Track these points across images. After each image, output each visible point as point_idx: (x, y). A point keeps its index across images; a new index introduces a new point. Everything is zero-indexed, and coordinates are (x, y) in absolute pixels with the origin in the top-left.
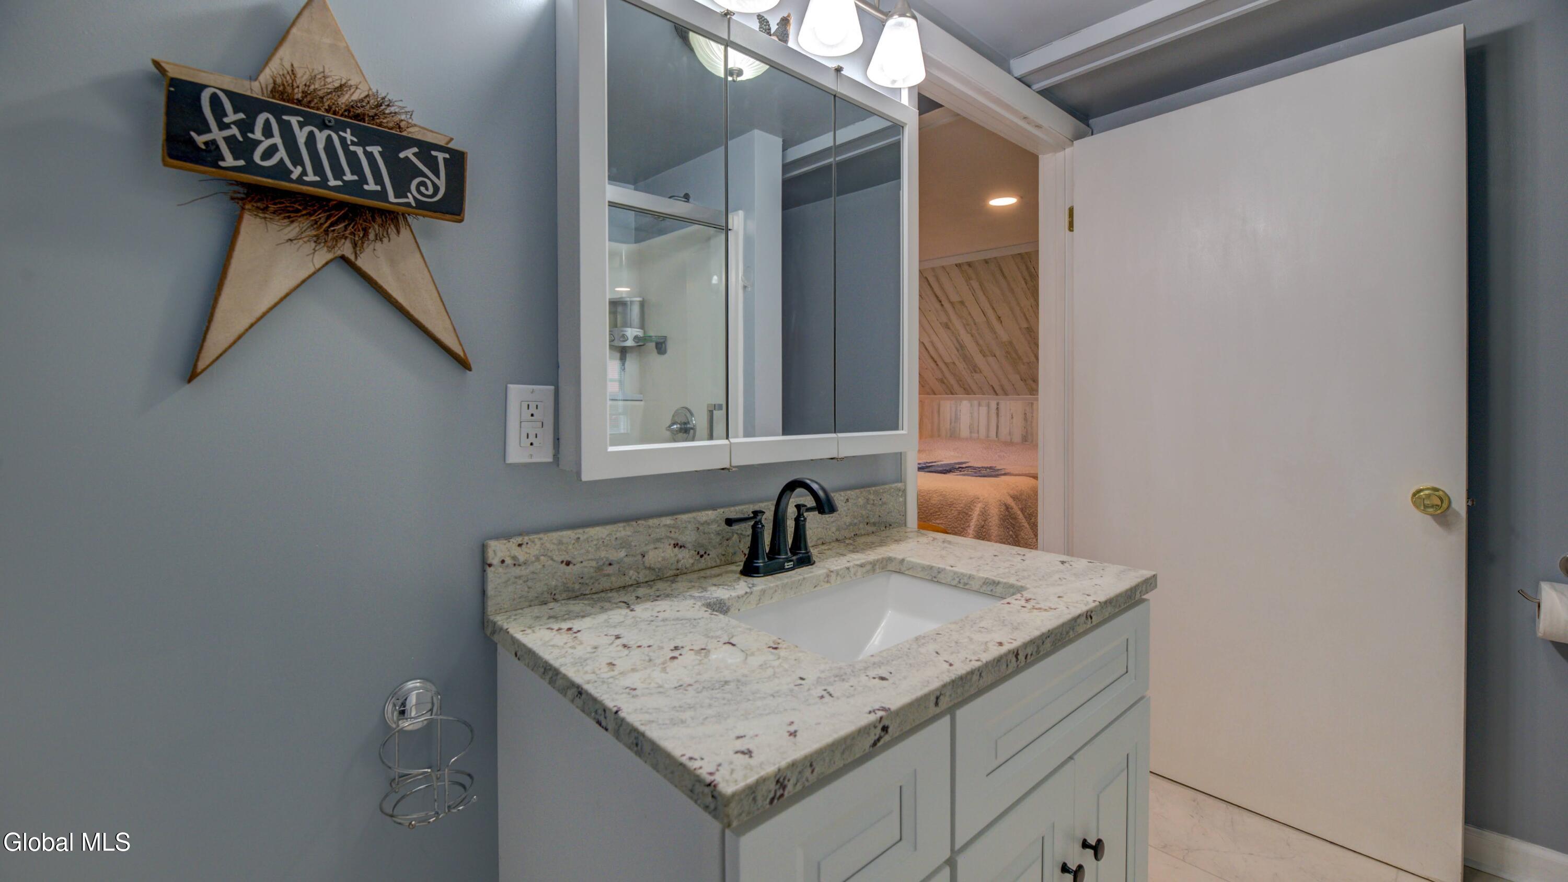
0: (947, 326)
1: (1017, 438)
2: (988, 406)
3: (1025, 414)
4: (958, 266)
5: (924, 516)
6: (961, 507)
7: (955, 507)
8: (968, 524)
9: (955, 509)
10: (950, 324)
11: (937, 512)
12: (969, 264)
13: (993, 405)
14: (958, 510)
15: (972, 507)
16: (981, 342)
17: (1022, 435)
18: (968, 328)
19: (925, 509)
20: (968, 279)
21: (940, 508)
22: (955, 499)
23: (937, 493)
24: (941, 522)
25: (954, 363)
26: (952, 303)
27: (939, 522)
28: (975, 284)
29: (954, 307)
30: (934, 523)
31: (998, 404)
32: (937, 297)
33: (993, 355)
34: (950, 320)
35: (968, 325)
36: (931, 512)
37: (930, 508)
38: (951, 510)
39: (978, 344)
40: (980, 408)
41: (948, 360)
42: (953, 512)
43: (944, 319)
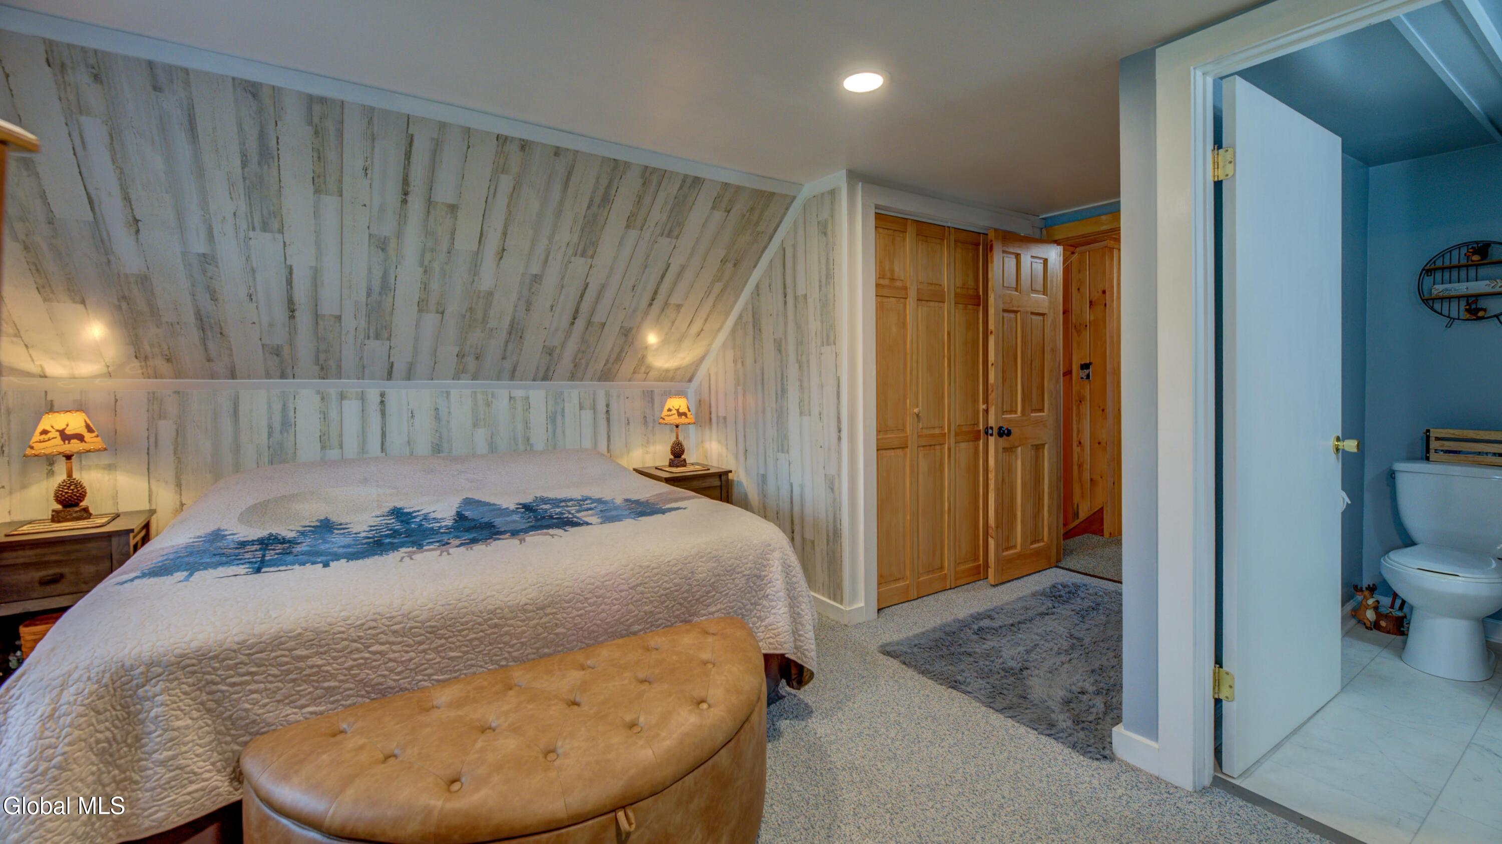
0: (382, 245)
1: (423, 446)
2: (362, 397)
3: (437, 409)
4: (502, 140)
5: (684, 609)
6: (750, 568)
7: (738, 573)
8: (762, 592)
9: (741, 575)
10: (393, 244)
11: (709, 592)
12: (524, 145)
13: (373, 396)
14: (744, 575)
15: (765, 563)
16: (435, 286)
17: (432, 443)
18: (428, 256)
19: (686, 595)
20: (500, 169)
21: (714, 583)
22: (736, 559)
23: (702, 557)
24: (719, 606)
25: (339, 318)
26: (430, 203)
27: (714, 609)
28: (506, 183)
29: (429, 212)
30: (705, 615)
31: (382, 395)
32: (406, 182)
33: (441, 310)
34: (399, 235)
35: (432, 250)
36: (697, 597)
37: (695, 589)
38: (733, 580)
39: (425, 287)
40: (344, 402)
41: (328, 308)
42: (737, 581)
43: (387, 229)
